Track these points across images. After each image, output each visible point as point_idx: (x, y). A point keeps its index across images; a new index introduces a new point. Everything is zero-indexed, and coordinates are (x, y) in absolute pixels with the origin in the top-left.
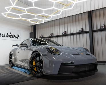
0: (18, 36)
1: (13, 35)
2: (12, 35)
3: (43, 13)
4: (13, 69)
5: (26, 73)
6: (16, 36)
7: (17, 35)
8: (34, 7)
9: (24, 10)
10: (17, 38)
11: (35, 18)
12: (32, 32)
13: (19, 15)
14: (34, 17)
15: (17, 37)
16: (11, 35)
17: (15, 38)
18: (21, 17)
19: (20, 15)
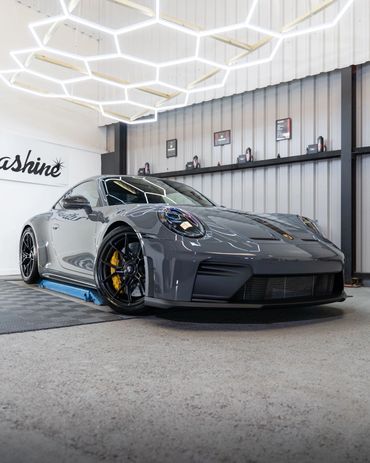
0: (58, 166)
1: (38, 164)
2: (36, 161)
3: (154, 79)
4: (44, 287)
5: (90, 300)
6: (49, 167)
7: (53, 164)
8: (119, 55)
9: (81, 64)
10: (52, 173)
11: (124, 99)
12: (112, 150)
13: (63, 83)
14: (119, 94)
15: (54, 171)
16: (32, 163)
17: (46, 174)
18: (70, 93)
19: (66, 85)
